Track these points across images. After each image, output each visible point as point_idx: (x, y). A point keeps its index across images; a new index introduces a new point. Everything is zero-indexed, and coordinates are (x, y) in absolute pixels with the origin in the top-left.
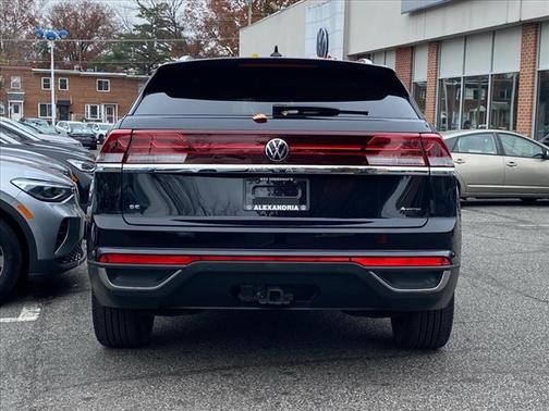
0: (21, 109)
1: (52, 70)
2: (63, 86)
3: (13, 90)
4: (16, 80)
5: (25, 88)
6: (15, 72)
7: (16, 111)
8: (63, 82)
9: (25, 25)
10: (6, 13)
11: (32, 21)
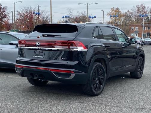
0: (138, 35)
1: (143, 25)
2: (149, 29)
3: (136, 30)
4: (137, 28)
5: (139, 30)
6: (137, 26)
7: (136, 36)
8: (149, 28)
9: (143, 14)
10: (139, 11)
11: (145, 12)
